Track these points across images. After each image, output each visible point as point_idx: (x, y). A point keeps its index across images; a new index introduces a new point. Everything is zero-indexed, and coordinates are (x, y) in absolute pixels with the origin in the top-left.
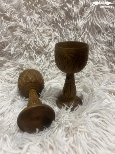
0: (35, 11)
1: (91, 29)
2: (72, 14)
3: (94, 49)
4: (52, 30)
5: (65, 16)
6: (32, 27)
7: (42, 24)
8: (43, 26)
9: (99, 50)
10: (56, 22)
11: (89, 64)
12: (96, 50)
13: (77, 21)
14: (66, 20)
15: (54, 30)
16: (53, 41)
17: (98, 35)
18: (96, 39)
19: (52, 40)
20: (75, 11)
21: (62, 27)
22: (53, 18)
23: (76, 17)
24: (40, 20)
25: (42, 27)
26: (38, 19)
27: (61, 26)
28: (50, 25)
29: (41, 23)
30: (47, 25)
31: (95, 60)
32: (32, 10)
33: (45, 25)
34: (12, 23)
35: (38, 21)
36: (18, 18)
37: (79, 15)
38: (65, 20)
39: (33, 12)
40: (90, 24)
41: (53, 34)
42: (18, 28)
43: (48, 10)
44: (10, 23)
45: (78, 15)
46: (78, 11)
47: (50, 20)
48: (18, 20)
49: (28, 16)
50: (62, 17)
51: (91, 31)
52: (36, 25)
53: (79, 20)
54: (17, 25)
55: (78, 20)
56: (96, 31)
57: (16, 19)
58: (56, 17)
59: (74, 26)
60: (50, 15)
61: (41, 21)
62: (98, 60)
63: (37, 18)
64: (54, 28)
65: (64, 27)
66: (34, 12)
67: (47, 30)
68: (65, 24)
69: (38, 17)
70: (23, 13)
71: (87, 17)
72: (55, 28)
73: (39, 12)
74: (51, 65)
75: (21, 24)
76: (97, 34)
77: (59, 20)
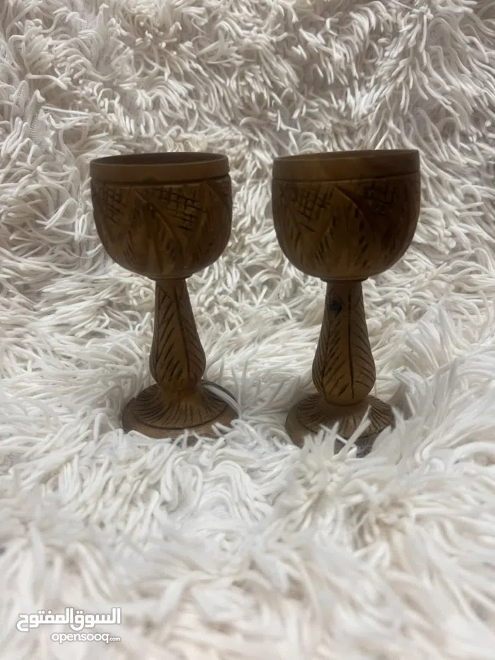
0: (171, 70)
1: (409, 121)
2: (324, 72)
3: (432, 203)
4: (244, 140)
5: (295, 79)
6: (157, 133)
7: (198, 121)
8: (206, 128)
9: (453, 203)
10: (257, 109)
11: (414, 266)
12: (440, 207)
13: (350, 97)
14: (302, 97)
15: (253, 144)
16: (249, 188)
17: (443, 145)
18: (438, 159)
19: (248, 181)
20: (337, 56)
21: (284, 127)
22: (247, 93)
23: (344, 80)
24: (191, 104)
25: (203, 132)
26: (186, 99)
27: (281, 125)
28: (234, 122)
29: (197, 116)
30: (220, 123)
31: (442, 248)
32: (157, 66)
33: (212, 125)
34: (76, 115)
35: (183, 106)
36: (102, 98)
37: (355, 73)
38: (298, 99)
39: (161, 73)
40: (404, 102)
41: (248, 157)
42: (104, 134)
43: (224, 63)
44: (68, 115)
45: (349, 73)
46: (350, 57)
47: (236, 101)
48: (102, 104)
49: (143, 91)
50: (282, 84)
51: (414, 128)
52: (174, 124)
53: (358, 93)
54: (100, 122)
55: (353, 94)
56: (433, 128)
57: (95, 101)
58: (257, 88)
59: (336, 120)
60: (232, 83)
61: (195, 108)
62: (453, 244)
63: (181, 95)
64: (251, 135)
65: (296, 127)
66: (167, 72)
67: (220, 144)
68: (296, 115)
69: (184, 93)
70: (122, 78)
71: (390, 76)
72: (255, 134)
73: (185, 72)
74: (247, 287)
75: (113, 118)
76: (437, 139)
77: (272, 98)
